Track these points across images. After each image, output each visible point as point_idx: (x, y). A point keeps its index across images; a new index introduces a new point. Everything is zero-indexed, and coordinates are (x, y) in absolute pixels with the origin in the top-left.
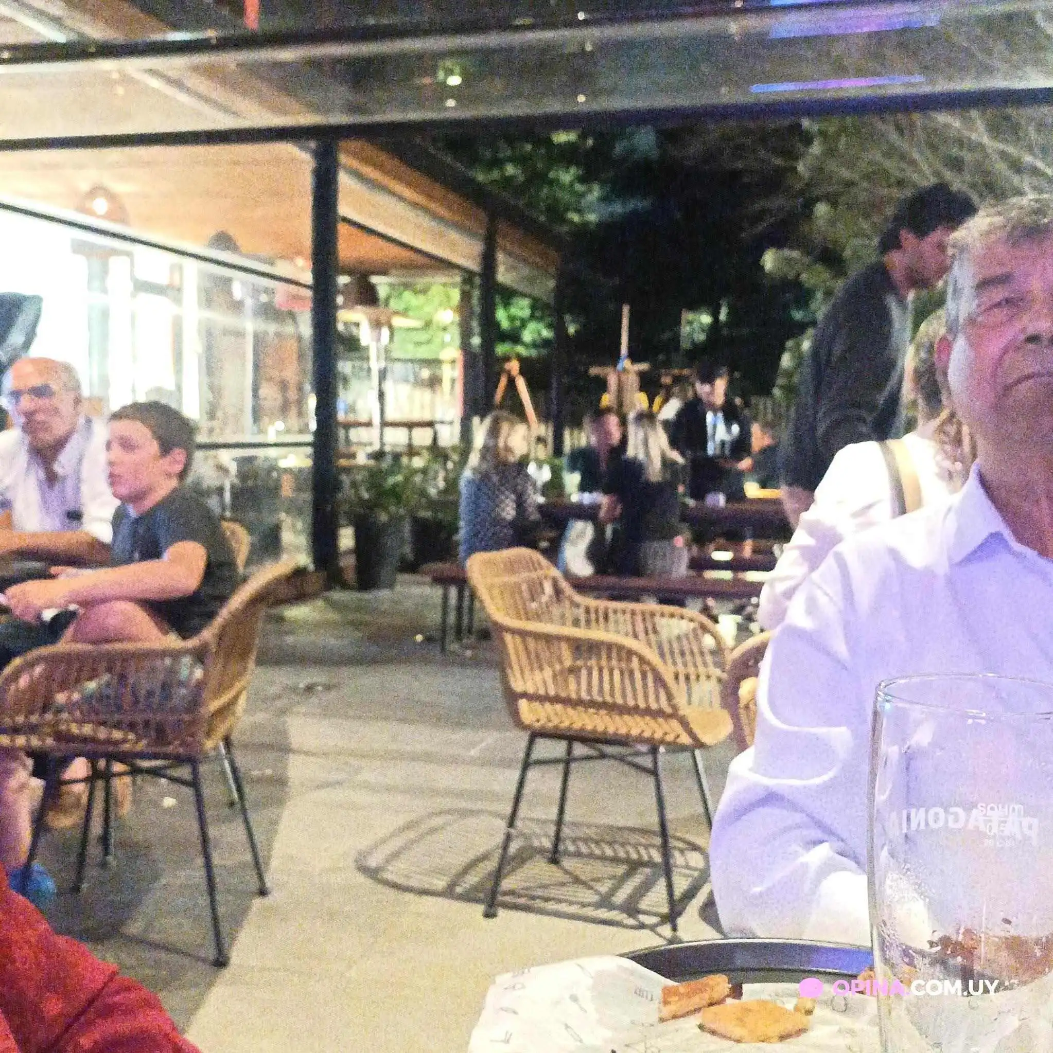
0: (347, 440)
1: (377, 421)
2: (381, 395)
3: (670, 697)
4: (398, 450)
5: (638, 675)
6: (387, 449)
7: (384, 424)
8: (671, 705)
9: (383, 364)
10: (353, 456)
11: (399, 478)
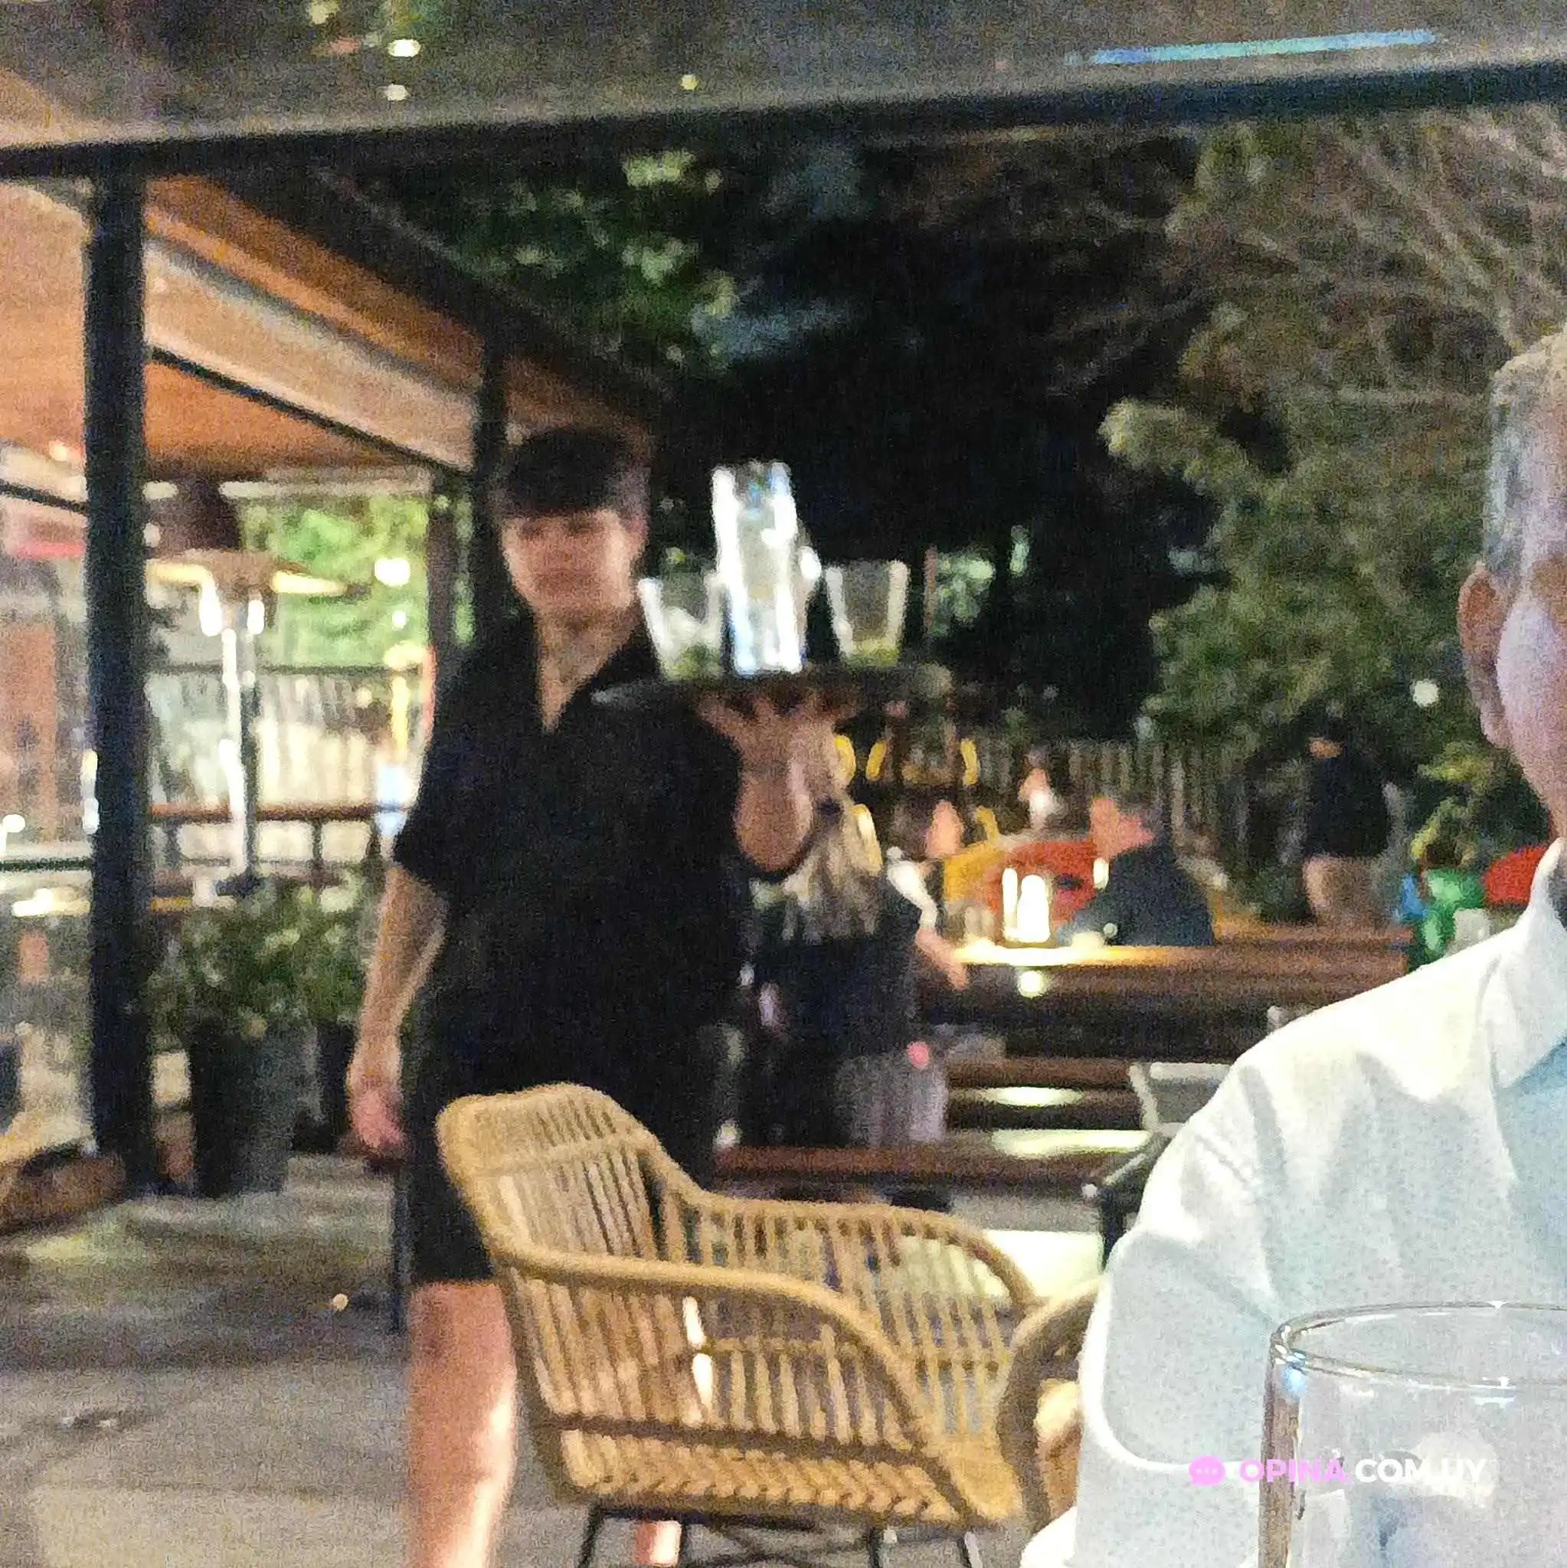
0: (173, 853)
1: (238, 807)
2: (249, 751)
3: (905, 1416)
4: (291, 873)
5: (834, 1368)
6: (264, 870)
7: (258, 815)
8: (908, 1435)
9: (250, 678)
10: (186, 889)
11: (292, 936)
